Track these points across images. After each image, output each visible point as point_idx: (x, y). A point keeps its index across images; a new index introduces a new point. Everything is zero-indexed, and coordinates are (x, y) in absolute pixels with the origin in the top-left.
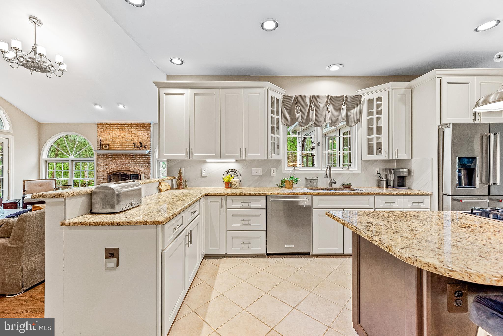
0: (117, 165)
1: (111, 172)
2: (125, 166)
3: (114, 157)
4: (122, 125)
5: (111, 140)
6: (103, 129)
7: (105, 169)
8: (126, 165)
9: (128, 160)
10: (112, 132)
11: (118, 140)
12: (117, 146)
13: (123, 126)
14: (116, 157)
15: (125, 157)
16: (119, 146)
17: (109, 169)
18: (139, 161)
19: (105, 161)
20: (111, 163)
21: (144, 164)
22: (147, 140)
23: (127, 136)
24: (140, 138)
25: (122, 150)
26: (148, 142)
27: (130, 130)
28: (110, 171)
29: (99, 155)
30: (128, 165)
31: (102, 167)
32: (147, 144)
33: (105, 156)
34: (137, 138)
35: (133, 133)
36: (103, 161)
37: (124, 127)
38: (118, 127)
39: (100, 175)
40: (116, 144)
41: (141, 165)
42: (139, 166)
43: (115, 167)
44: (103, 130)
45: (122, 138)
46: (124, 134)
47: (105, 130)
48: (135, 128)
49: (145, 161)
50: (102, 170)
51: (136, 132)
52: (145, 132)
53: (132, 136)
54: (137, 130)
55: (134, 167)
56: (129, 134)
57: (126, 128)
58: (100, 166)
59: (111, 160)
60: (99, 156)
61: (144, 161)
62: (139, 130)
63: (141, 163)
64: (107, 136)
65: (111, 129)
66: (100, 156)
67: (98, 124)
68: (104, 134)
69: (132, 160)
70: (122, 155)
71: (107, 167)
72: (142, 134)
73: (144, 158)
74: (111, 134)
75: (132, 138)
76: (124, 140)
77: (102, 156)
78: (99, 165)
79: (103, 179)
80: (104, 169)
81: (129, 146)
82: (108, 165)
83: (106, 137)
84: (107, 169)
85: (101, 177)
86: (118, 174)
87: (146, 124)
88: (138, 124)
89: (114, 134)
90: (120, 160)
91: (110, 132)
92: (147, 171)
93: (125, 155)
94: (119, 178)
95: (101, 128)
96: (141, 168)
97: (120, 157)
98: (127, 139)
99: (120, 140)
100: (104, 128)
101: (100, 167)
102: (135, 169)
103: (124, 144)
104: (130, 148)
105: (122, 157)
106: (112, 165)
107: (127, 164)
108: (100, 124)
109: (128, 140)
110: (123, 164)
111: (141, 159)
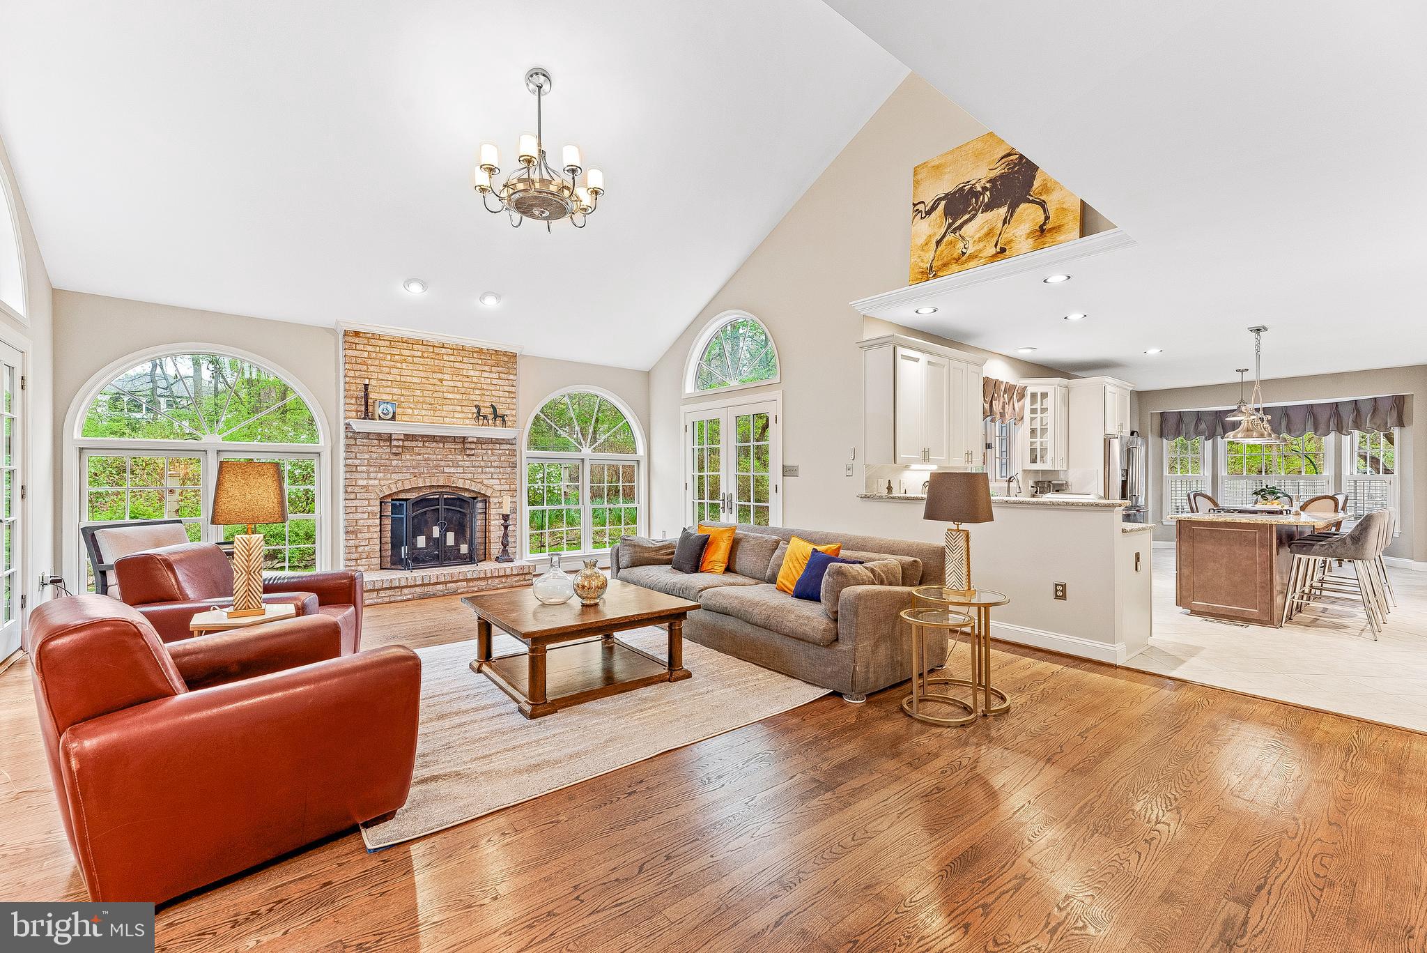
0: (416, 471)
1: (394, 490)
2: (444, 473)
3: (406, 444)
4: (434, 350)
5: (396, 391)
6: (366, 351)
7: (376, 482)
8: (447, 470)
9: (451, 457)
10: (399, 365)
11: (418, 393)
12: (416, 412)
13: (437, 350)
14: (414, 444)
15: (441, 445)
16: (424, 412)
17: (390, 482)
18: (485, 458)
19: (375, 456)
20: (394, 463)
21: (500, 467)
22: (509, 400)
23: (450, 383)
24: (488, 393)
25: (433, 423)
26: (511, 406)
27: (457, 365)
28: (391, 490)
29: (352, 435)
30: (452, 470)
31: (365, 475)
32: (507, 412)
33: (376, 442)
34: (478, 392)
35: (467, 377)
36: (367, 456)
37: (438, 354)
38: (420, 354)
39: (357, 503)
40: (412, 406)
41: (492, 470)
42: (486, 473)
43: (408, 476)
44: (366, 354)
45: (432, 388)
46: (440, 376)
47: (373, 355)
48: (472, 361)
49: (503, 459)
50: (363, 487)
51: (477, 373)
52: (503, 376)
53: (466, 385)
54: (478, 368)
55: (470, 476)
56: (455, 378)
57: (445, 357)
58: (357, 472)
59: (396, 454)
60: (351, 438)
61: (500, 461)
62: (486, 368)
63: (491, 466)
64: (380, 377)
65: (396, 357)
66: (356, 439)
67: (346, 333)
68: (371, 369)
69: (465, 457)
70: (433, 438)
71: (380, 475)
72: (495, 382)
73: (501, 451)
74: (394, 371)
75: (463, 391)
76: (440, 395)
77: (363, 440)
78: (351, 469)
79: (366, 516)
80: (371, 482)
81: (457, 415)
82: (384, 468)
83: (378, 379)
84: (383, 483)
85: (360, 510)
86: (435, 497)
87: (505, 354)
88: (481, 351)
89: (405, 372)
90: (426, 456)
91: (393, 363)
92: (507, 487)
93: (443, 439)
94: (438, 509)
95: (361, 347)
96: (491, 481)
97: (427, 444)
98: (449, 392)
99: (425, 392)
100: (369, 348)
101: (358, 475)
102: (473, 483)
103: (439, 407)
104: (459, 420)
105: (434, 445)
106: (398, 470)
107: (448, 466)
108: (357, 334)
109: (450, 396)
110: (437, 467)
111: (490, 452)
